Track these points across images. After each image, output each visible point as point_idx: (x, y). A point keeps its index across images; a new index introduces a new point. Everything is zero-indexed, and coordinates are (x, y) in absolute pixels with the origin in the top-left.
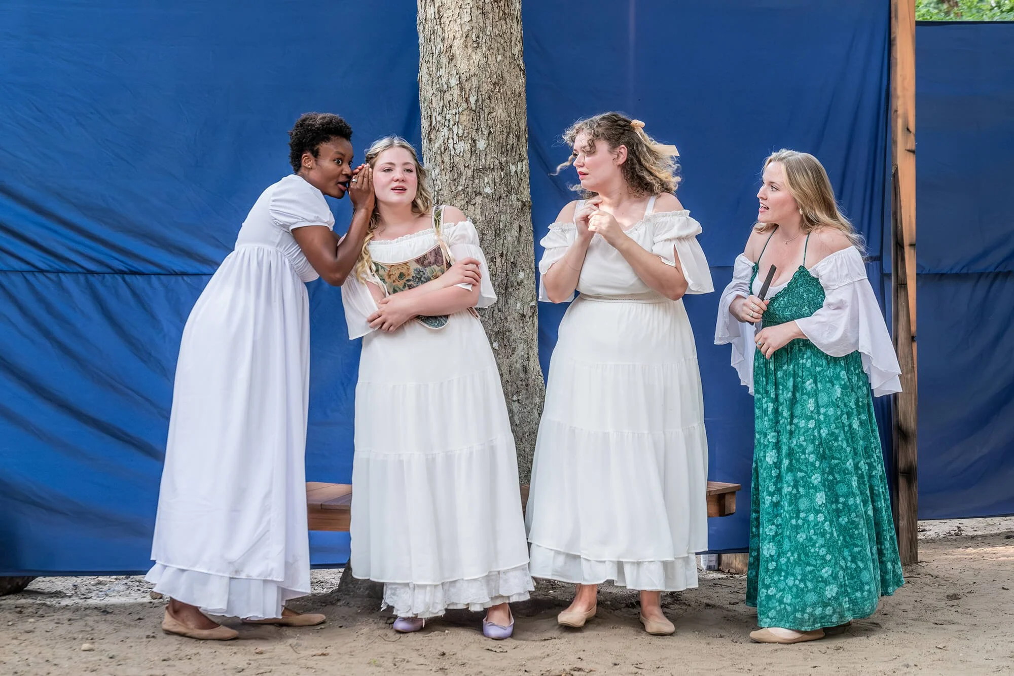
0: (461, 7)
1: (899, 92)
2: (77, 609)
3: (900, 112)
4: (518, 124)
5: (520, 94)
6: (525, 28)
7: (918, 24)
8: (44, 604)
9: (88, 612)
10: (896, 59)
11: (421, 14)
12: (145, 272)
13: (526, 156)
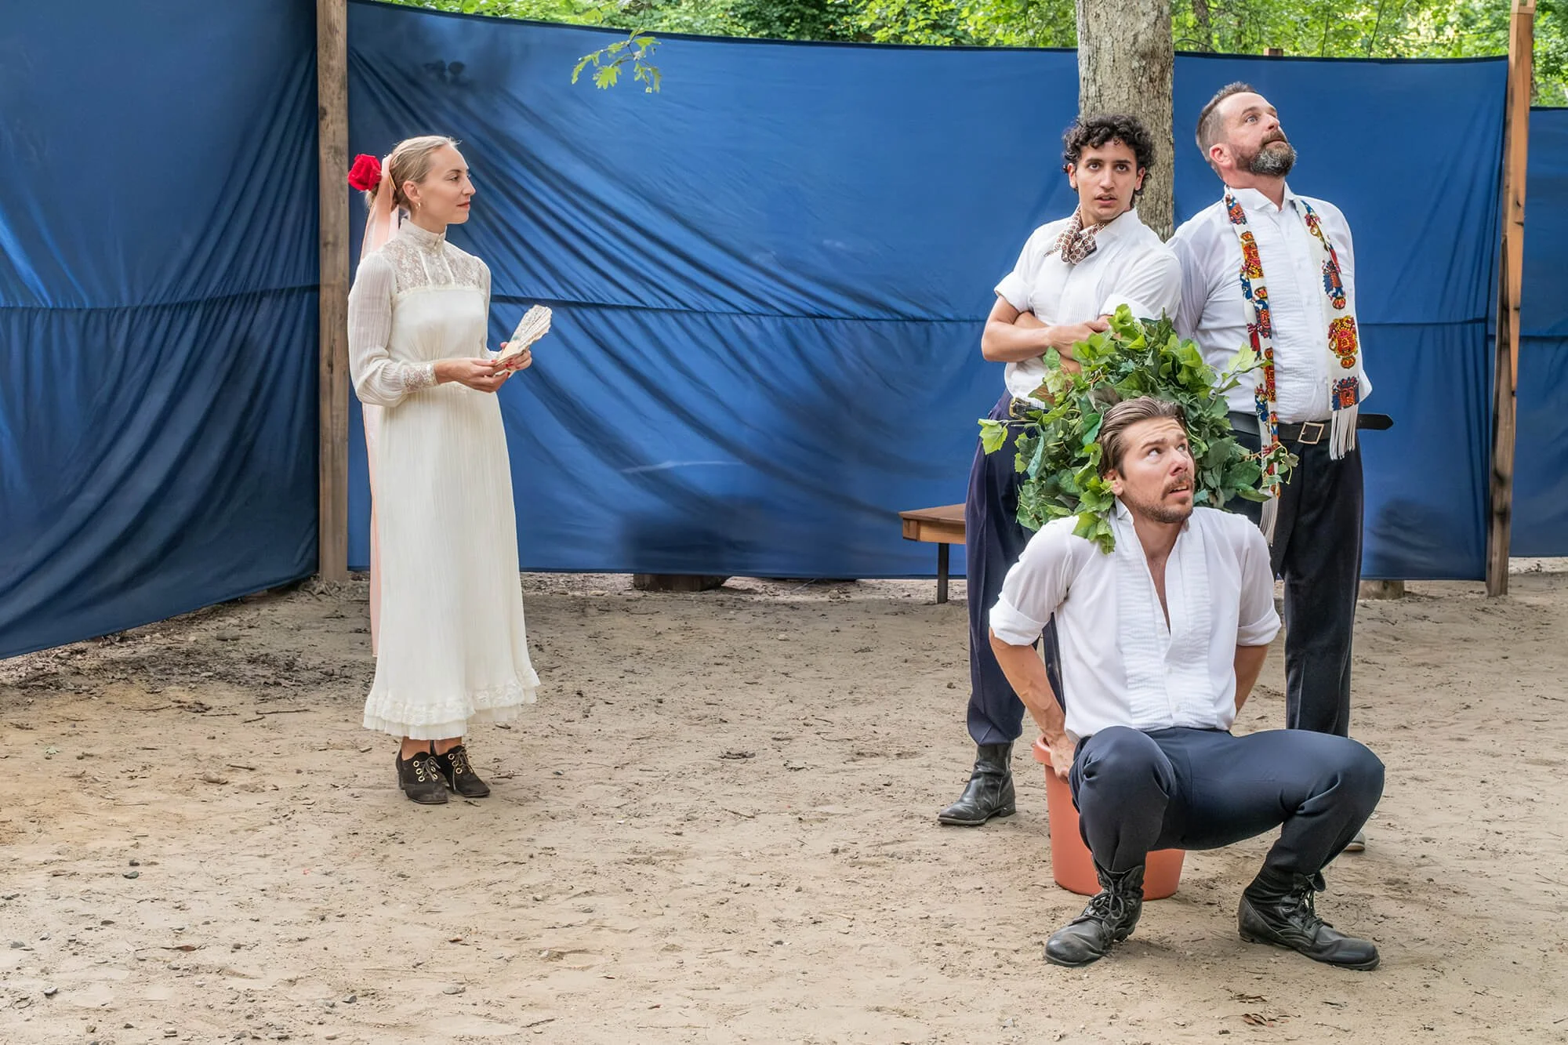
0: (1119, 87)
1: (1512, 169)
2: (768, 605)
3: (1512, 187)
4: (1166, 193)
5: (1169, 164)
6: (1175, 106)
7: (1532, 109)
8: (740, 599)
9: (779, 607)
10: (1510, 139)
11: (1082, 93)
12: (832, 316)
13: (1172, 220)
